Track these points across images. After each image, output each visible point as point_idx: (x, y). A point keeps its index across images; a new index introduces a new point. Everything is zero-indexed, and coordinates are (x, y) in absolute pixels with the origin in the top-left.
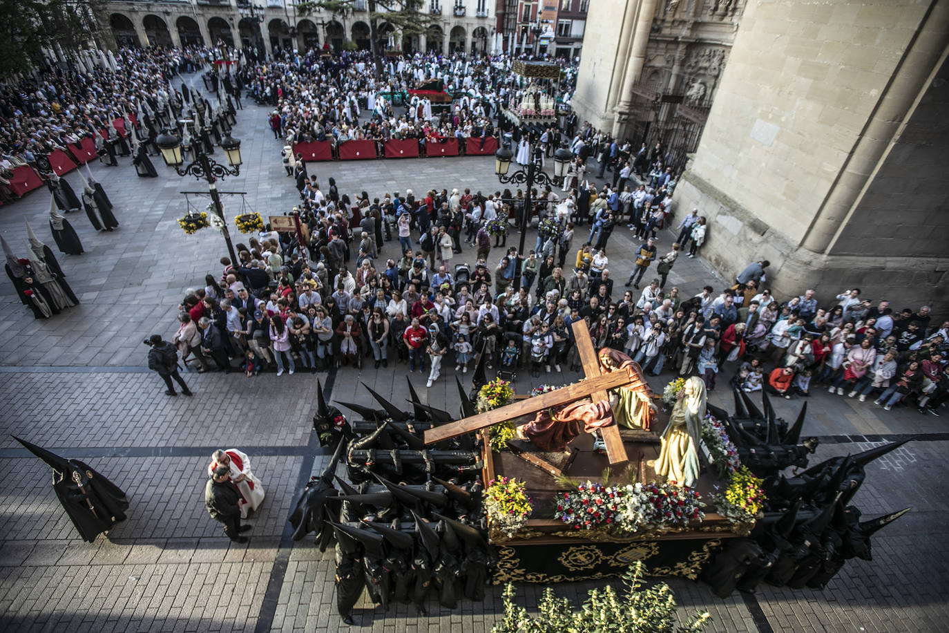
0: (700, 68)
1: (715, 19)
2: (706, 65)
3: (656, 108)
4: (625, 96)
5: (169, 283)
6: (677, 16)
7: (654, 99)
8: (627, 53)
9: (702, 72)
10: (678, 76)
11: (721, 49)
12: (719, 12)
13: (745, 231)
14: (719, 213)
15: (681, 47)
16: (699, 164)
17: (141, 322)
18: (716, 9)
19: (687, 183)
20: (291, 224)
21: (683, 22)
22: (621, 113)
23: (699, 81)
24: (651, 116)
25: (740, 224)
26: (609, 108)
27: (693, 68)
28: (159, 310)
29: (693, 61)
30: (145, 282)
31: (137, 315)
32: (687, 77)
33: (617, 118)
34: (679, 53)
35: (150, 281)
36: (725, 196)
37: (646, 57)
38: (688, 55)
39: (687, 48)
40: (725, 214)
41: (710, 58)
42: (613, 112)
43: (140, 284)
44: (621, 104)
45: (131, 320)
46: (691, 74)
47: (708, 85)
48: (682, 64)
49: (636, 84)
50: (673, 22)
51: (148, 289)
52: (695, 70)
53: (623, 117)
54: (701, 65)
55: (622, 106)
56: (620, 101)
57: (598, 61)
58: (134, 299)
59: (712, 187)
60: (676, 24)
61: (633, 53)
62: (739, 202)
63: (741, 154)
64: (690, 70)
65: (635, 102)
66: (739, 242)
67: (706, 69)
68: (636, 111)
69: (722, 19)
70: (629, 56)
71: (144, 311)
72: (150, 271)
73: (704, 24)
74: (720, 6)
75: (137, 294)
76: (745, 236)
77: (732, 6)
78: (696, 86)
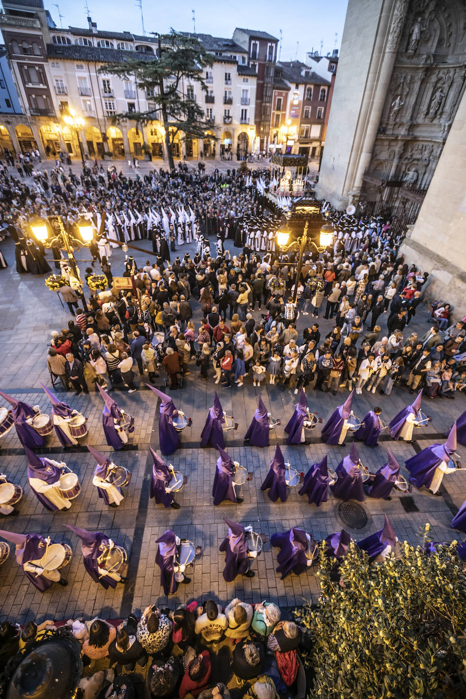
0: (414, 160)
1: (427, 121)
2: (419, 157)
3: (381, 192)
4: (358, 183)
5: (34, 328)
6: (398, 120)
7: (380, 184)
8: (360, 150)
9: (415, 162)
10: (397, 166)
11: (431, 144)
12: (430, 115)
13: (454, 282)
14: (433, 269)
15: (400, 144)
16: (418, 232)
17: (17, 357)
18: (427, 114)
19: (408, 247)
20: (129, 283)
21: (401, 124)
22: (354, 196)
23: (414, 169)
24: (378, 198)
25: (451, 276)
26: (345, 192)
27: (409, 159)
28: (29, 348)
29: (408, 155)
30: (16, 327)
31: (12, 351)
32: (404, 167)
33: (351, 200)
34: (398, 148)
35: (20, 326)
36: (438, 256)
37: (374, 153)
38: (405, 150)
39: (404, 145)
40: (438, 269)
41: (422, 151)
42: (348, 195)
43: (12, 328)
44: (354, 189)
45: (9, 355)
46: (407, 164)
47: (420, 172)
48: (401, 157)
49: (367, 173)
50: (395, 125)
51: (19, 332)
52: (411, 160)
53: (356, 199)
54: (415, 157)
55: (355, 190)
56: (353, 187)
57: (336, 157)
58: (9, 339)
59: (428, 250)
60: (397, 126)
61: (364, 150)
62: (450, 260)
63: (451, 224)
64: (406, 161)
65: (364, 187)
66: (450, 290)
67: (418, 160)
68: (365, 194)
69: (432, 121)
70: (361, 152)
71: (18, 348)
72: (19, 318)
73: (418, 125)
74: (431, 111)
75: (11, 336)
76: (455, 285)
77: (440, 110)
78: (411, 173)
